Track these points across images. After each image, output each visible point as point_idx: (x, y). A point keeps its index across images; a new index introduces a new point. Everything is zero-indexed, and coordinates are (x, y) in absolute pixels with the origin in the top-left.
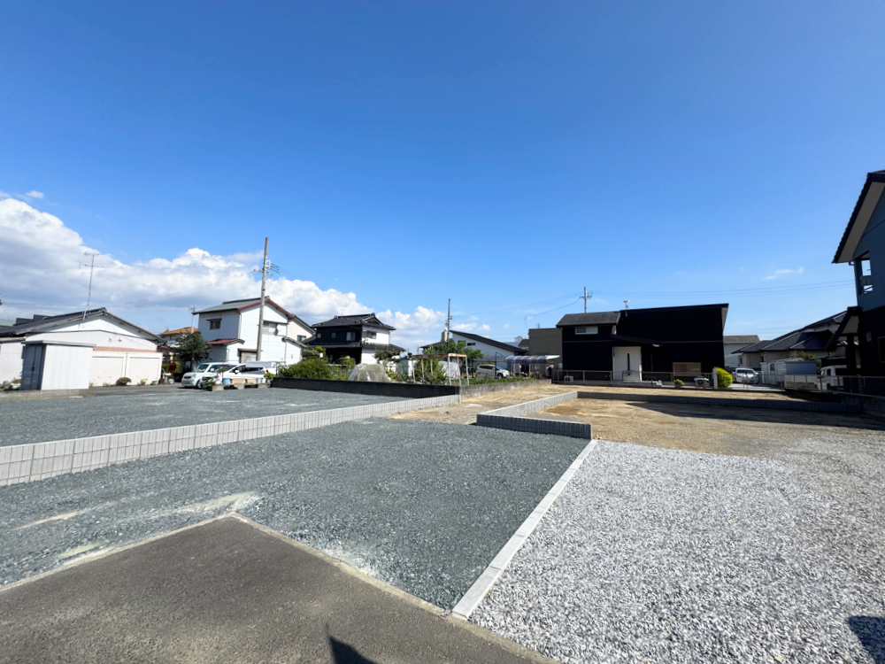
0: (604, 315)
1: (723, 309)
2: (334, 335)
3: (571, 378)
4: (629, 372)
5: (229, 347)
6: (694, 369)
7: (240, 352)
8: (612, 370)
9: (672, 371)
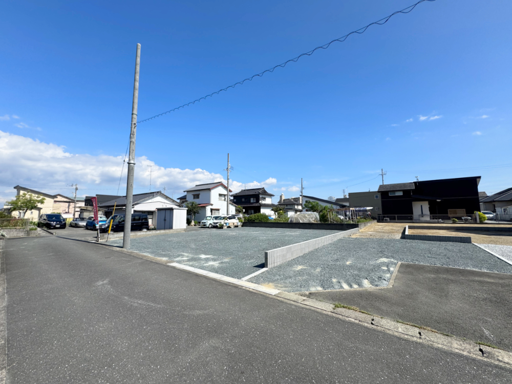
0: (404, 185)
1: (478, 179)
2: (243, 200)
3: (388, 219)
4: (422, 215)
5: (207, 208)
6: (461, 212)
7: (212, 210)
8: (413, 214)
9: (447, 214)
